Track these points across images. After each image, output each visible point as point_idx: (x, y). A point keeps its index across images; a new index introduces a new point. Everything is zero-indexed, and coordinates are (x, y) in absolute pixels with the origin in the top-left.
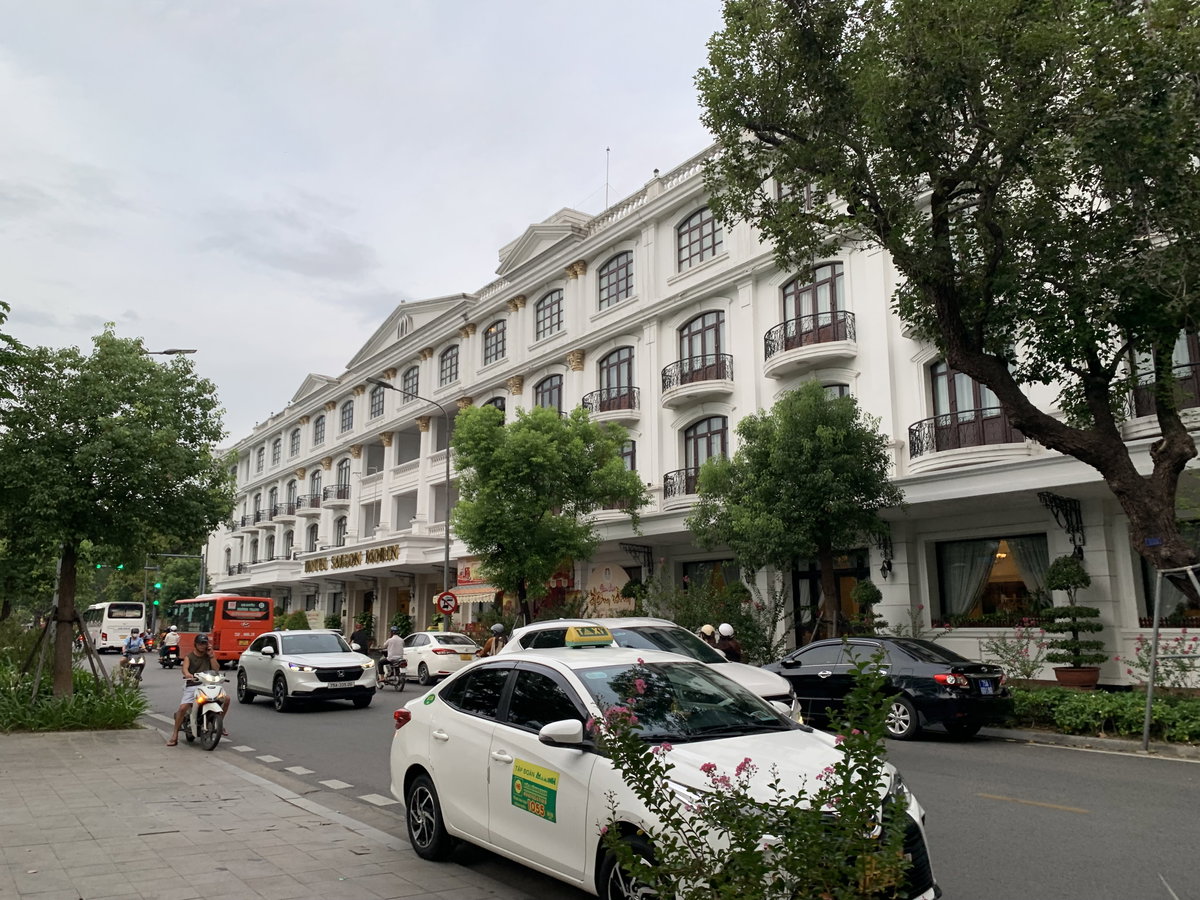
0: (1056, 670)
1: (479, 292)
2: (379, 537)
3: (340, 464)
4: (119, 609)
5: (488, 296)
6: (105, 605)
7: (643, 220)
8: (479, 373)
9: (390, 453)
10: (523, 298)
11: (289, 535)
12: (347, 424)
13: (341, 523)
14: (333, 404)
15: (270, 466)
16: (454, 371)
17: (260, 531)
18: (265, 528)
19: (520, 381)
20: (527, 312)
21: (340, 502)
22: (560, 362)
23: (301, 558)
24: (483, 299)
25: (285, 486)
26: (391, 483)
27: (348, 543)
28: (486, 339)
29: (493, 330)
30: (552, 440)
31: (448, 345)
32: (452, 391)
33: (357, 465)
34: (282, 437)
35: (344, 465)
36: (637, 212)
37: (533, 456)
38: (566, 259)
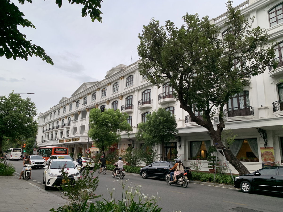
0: (210, 169)
1: (101, 81)
2: (76, 135)
3: (69, 118)
4: (15, 150)
5: (103, 82)
6: (12, 149)
7: (136, 69)
8: (100, 99)
9: (80, 116)
10: (110, 83)
11: (56, 134)
12: (71, 109)
13: (68, 132)
14: (68, 104)
15: (53, 118)
16: (95, 98)
17: (50, 133)
18: (51, 132)
19: (109, 101)
20: (111, 86)
21: (68, 127)
22: (117, 98)
23: (58, 139)
24: (102, 83)
25: (56, 123)
26: (80, 123)
27: (69, 137)
28: (102, 92)
29: (104, 90)
30: (111, 116)
31: (94, 92)
32: (94, 103)
33: (72, 118)
34: (56, 111)
35: (70, 118)
36: (135, 67)
37: (106, 120)
38: (120, 76)
